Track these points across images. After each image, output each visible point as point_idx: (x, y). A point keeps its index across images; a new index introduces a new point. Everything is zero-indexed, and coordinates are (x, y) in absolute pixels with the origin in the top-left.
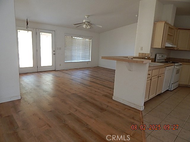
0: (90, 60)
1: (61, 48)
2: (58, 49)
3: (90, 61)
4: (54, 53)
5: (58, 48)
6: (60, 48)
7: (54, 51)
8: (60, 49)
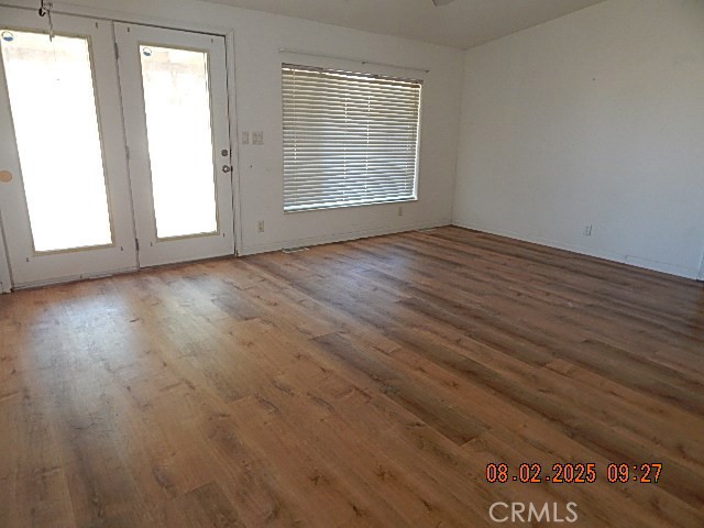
0: (414, 195)
1: (261, 136)
2: (246, 142)
3: (412, 202)
4: (225, 161)
5: (246, 134)
6: (255, 135)
7: (224, 153)
8: (258, 138)
